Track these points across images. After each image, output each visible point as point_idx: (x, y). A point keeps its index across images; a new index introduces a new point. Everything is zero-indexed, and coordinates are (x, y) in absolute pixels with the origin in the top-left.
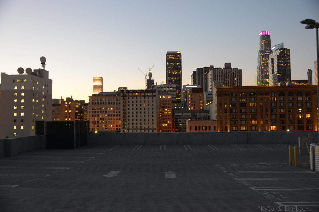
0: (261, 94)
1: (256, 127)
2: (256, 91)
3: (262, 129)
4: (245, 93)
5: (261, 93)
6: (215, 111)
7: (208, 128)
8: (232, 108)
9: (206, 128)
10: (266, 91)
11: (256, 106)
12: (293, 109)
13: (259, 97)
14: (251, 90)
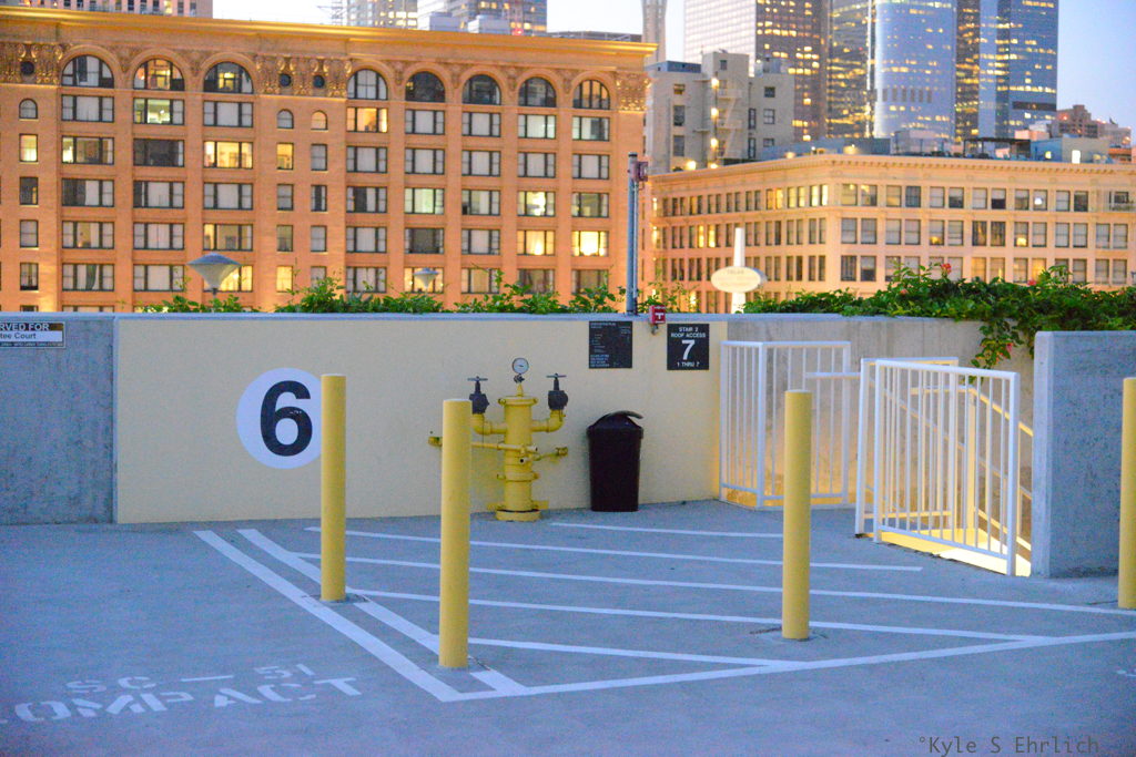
0: (286, 80)
2: (255, 57)
4: (171, 65)
5: (286, 74)
8: (76, 172)
10: (321, 62)
11: (248, 162)
12: (496, 196)
13: (273, 99)
14: (217, 49)
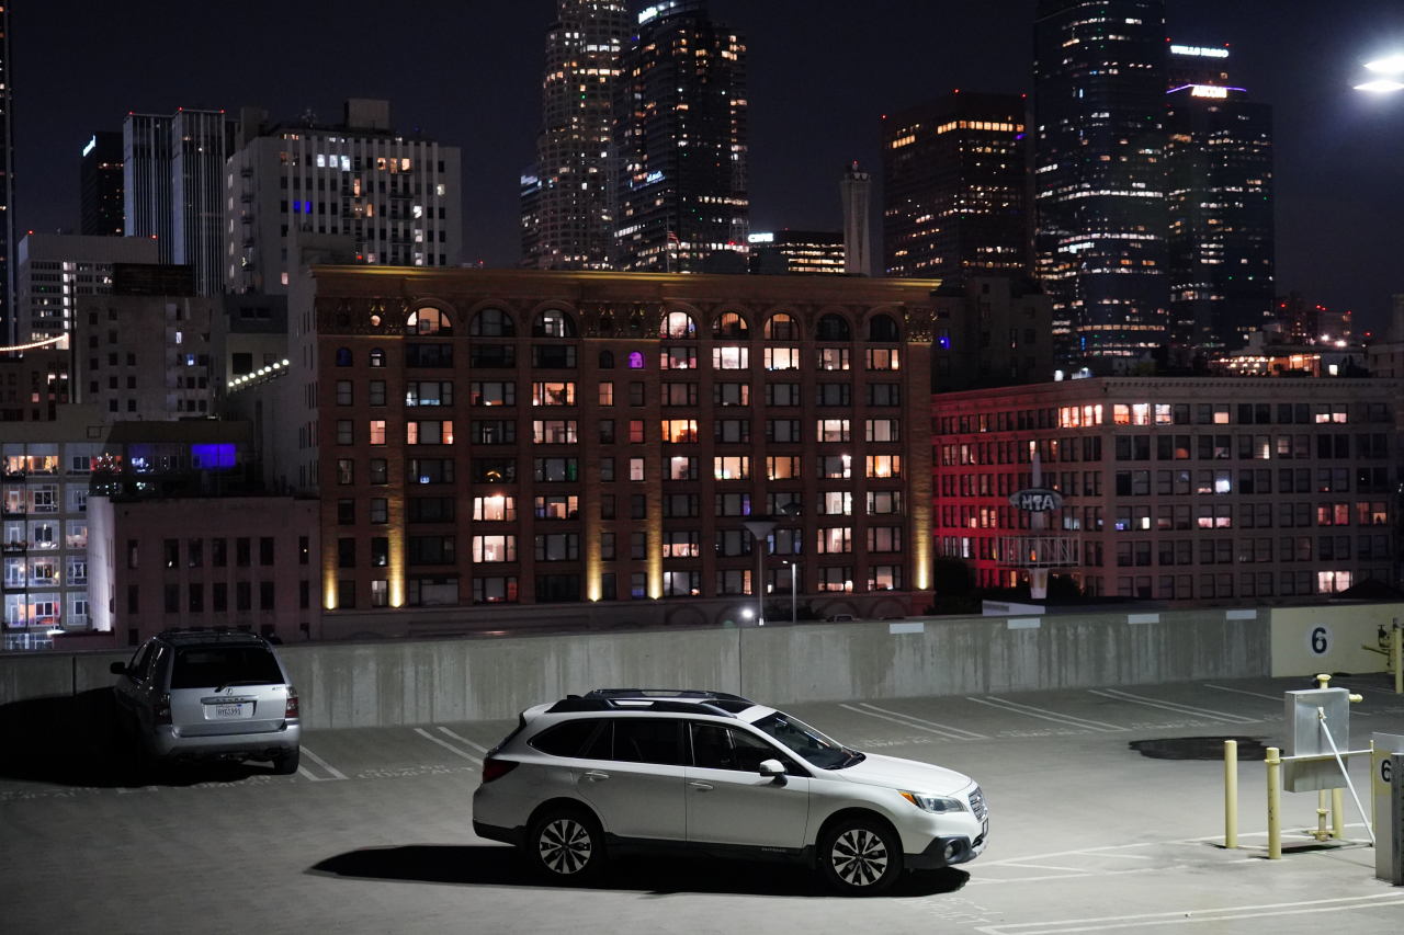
0: (607, 326)
1: (573, 540)
2: (578, 305)
3: (610, 554)
4: (504, 314)
5: (607, 319)
6: (302, 431)
7: (255, 552)
9: (243, 546)
10: (637, 308)
11: (570, 398)
13: (594, 341)
14: (543, 297)
